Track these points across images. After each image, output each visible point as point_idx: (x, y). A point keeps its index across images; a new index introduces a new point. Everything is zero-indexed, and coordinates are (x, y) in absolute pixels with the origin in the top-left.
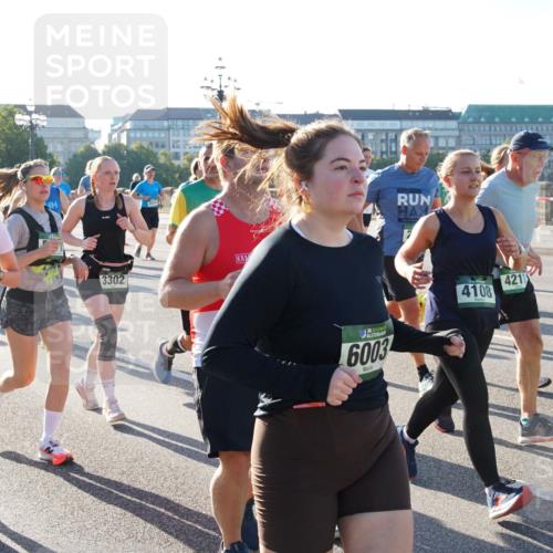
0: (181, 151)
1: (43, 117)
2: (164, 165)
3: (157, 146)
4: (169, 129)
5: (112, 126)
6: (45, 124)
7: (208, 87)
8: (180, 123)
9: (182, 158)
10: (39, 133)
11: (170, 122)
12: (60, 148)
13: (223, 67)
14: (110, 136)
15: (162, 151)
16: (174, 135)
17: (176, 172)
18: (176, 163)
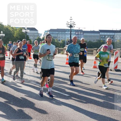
0: (61, 39)
1: (29, 30)
2: (56, 42)
3: (55, 38)
4: (58, 34)
5: (45, 33)
6: (29, 32)
7: (68, 24)
8: (60, 32)
9: (61, 40)
10: (28, 34)
11: (58, 32)
12: (32, 38)
13: (72, 19)
14: (44, 35)
15: (56, 39)
16: (59, 35)
17: (59, 44)
18: (59, 42)
